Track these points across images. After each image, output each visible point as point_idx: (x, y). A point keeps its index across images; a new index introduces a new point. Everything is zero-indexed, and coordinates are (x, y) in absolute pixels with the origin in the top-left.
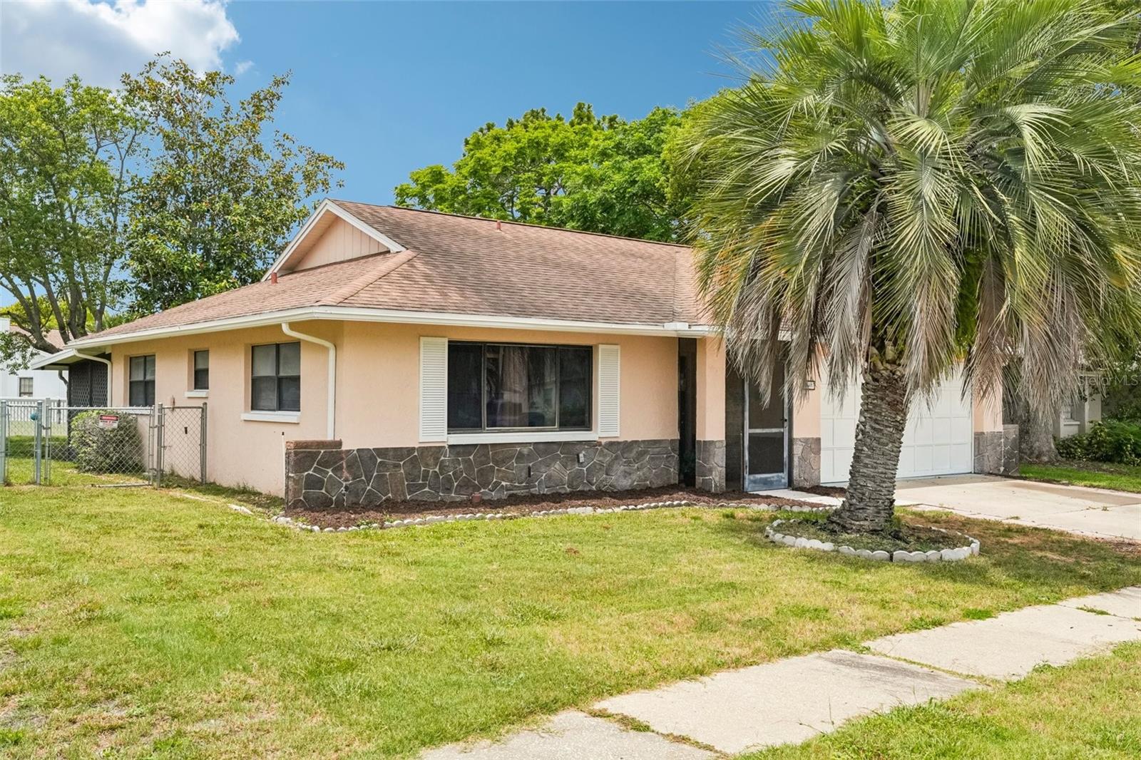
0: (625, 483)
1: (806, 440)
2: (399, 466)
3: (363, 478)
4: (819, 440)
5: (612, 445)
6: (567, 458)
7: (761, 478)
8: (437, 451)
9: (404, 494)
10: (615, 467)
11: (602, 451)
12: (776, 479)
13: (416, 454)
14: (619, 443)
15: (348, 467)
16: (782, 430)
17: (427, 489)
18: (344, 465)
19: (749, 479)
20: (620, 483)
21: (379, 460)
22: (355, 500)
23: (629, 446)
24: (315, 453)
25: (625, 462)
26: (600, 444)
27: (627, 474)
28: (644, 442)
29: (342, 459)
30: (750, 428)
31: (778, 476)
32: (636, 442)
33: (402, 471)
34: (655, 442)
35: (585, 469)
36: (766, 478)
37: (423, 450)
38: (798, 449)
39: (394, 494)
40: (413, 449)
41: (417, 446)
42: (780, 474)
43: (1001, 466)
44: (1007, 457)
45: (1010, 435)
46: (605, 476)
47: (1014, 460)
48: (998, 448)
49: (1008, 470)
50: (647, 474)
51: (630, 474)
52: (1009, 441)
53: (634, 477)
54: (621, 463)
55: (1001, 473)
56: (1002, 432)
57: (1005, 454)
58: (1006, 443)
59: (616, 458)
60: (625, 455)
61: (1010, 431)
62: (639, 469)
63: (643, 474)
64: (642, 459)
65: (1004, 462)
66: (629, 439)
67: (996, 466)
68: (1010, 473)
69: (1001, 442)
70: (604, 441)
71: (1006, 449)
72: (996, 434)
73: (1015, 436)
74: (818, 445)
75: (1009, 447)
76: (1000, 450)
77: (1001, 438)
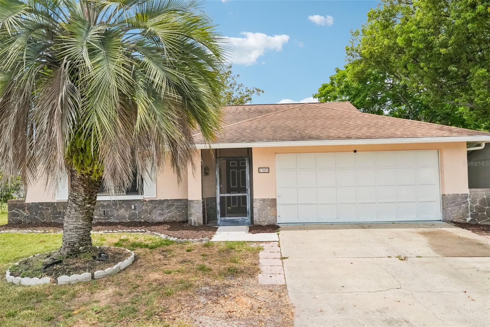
0: (160, 219)
1: (264, 200)
2: (48, 209)
3: (34, 213)
4: (274, 200)
5: (151, 201)
6: (127, 207)
7: (229, 219)
8: (64, 204)
9: (50, 220)
10: (154, 211)
11: (146, 204)
12: (241, 220)
13: (55, 205)
14: (156, 201)
15: (28, 209)
16: (245, 194)
17: (60, 218)
18: (26, 209)
19: (220, 220)
20: (157, 219)
21: (40, 207)
22: (31, 221)
23: (161, 202)
24: (15, 204)
25: (160, 209)
26: (145, 201)
27: (160, 215)
28: (171, 200)
29: (25, 206)
30: (221, 193)
31: (242, 219)
32: (166, 200)
33: (50, 211)
34: (178, 200)
35: (137, 212)
36: (234, 219)
37: (58, 203)
38: (256, 205)
39: (46, 220)
40: (54, 203)
41: (55, 201)
42: (246, 218)
43: (468, 217)
44: (475, 211)
45: (479, 196)
46: (149, 215)
47: (485, 213)
48: (463, 205)
49: (476, 220)
50: (174, 215)
51: (163, 215)
52: (478, 200)
53: (166, 216)
54: (157, 209)
55: (467, 222)
56: (467, 194)
57: (472, 209)
58: (474, 201)
59: (155, 207)
60: (160, 206)
61: (479, 193)
62: (169, 212)
63: (171, 215)
64: (170, 208)
65: (471, 214)
66: (162, 199)
67: (462, 216)
68: (479, 222)
69: (467, 201)
70: (147, 200)
71: (474, 205)
72: (460, 195)
73: (485, 197)
74: (273, 202)
75: (478, 204)
76: (466, 206)
77: (467, 198)
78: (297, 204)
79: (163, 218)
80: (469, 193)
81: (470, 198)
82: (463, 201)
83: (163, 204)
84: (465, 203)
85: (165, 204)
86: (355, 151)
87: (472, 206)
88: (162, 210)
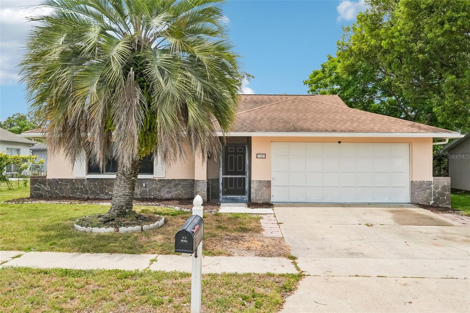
0: (168, 196)
1: (260, 182)
2: (67, 185)
3: (54, 188)
4: (269, 182)
5: (160, 180)
6: (139, 185)
7: (230, 197)
8: (82, 181)
9: (69, 194)
10: (163, 189)
11: (156, 183)
12: (240, 198)
13: (74, 181)
14: (165, 180)
15: (48, 184)
16: (244, 176)
17: (78, 193)
18: (47, 184)
19: (222, 197)
20: (165, 196)
21: (60, 182)
22: (51, 195)
23: (169, 181)
24: (37, 179)
25: (168, 188)
26: (155, 180)
27: (168, 192)
28: (178, 180)
29: (46, 182)
30: (223, 175)
31: (241, 197)
32: (174, 180)
33: (69, 187)
34: (184, 180)
35: (148, 189)
36: (234, 198)
37: (76, 180)
38: (254, 186)
39: (65, 194)
40: (73, 179)
41: (74, 178)
42: (244, 196)
43: (431, 200)
44: (437, 195)
45: (441, 183)
46: (158, 192)
47: (445, 198)
48: (427, 190)
49: (438, 203)
50: (180, 193)
51: (170, 192)
52: (440, 186)
53: (173, 194)
54: (166, 188)
55: (430, 204)
56: (432, 181)
57: (435, 194)
58: (436, 188)
59: (163, 186)
60: (168, 185)
61: (441, 181)
62: (176, 191)
63: (178, 193)
64: (177, 186)
65: (434, 198)
66: (170, 179)
67: (426, 200)
68: (440, 205)
69: (431, 187)
70: (157, 179)
71: (437, 191)
72: (425, 182)
73: (446, 184)
74: (268, 184)
75: (440, 190)
76: (430, 191)
77: (431, 185)
78: (288, 186)
79: (170, 195)
80: (433, 180)
81: (433, 185)
82: (427, 187)
83: (171, 183)
84: (429, 189)
85: (173, 183)
86: (340, 142)
87: (435, 191)
88: (170, 188)
